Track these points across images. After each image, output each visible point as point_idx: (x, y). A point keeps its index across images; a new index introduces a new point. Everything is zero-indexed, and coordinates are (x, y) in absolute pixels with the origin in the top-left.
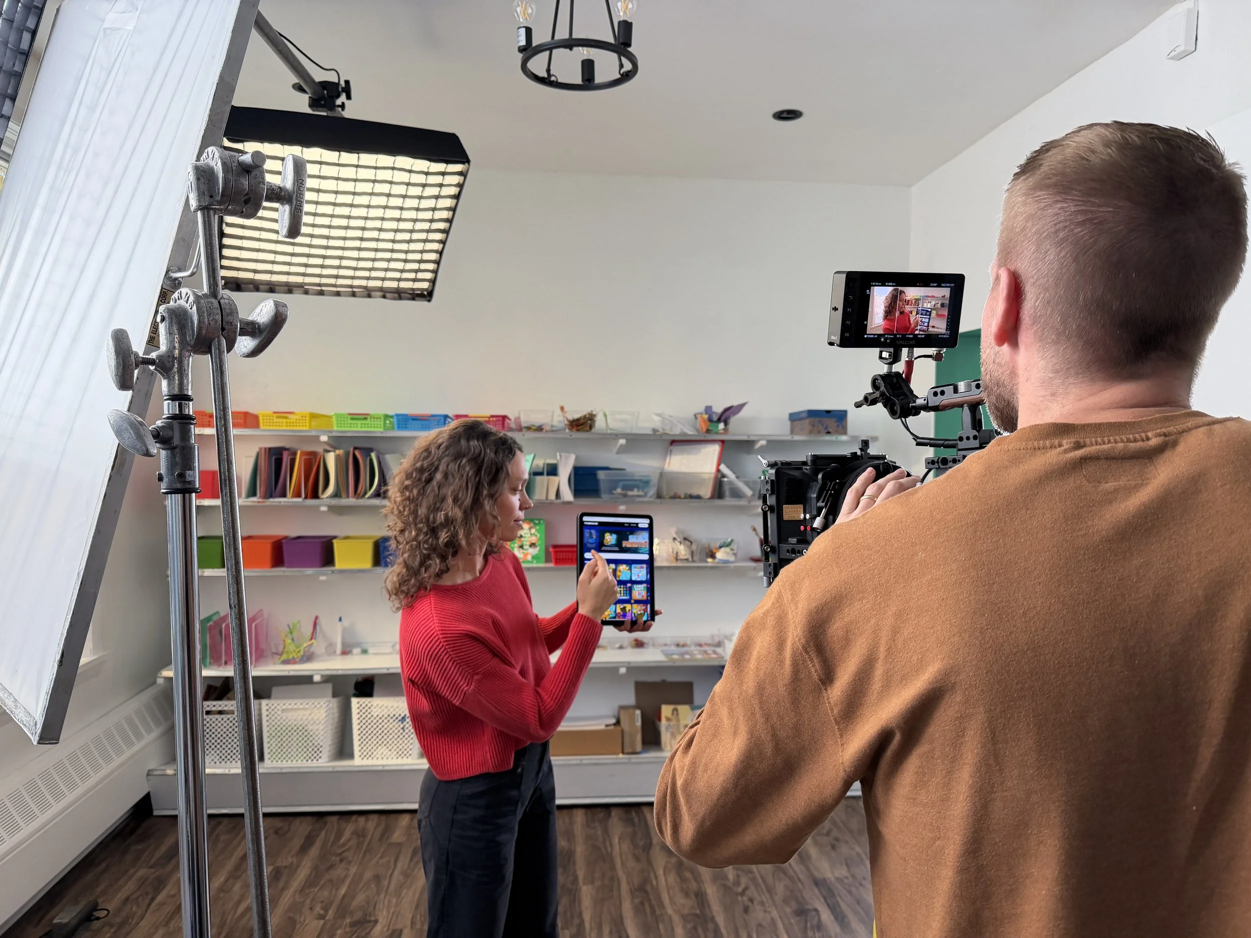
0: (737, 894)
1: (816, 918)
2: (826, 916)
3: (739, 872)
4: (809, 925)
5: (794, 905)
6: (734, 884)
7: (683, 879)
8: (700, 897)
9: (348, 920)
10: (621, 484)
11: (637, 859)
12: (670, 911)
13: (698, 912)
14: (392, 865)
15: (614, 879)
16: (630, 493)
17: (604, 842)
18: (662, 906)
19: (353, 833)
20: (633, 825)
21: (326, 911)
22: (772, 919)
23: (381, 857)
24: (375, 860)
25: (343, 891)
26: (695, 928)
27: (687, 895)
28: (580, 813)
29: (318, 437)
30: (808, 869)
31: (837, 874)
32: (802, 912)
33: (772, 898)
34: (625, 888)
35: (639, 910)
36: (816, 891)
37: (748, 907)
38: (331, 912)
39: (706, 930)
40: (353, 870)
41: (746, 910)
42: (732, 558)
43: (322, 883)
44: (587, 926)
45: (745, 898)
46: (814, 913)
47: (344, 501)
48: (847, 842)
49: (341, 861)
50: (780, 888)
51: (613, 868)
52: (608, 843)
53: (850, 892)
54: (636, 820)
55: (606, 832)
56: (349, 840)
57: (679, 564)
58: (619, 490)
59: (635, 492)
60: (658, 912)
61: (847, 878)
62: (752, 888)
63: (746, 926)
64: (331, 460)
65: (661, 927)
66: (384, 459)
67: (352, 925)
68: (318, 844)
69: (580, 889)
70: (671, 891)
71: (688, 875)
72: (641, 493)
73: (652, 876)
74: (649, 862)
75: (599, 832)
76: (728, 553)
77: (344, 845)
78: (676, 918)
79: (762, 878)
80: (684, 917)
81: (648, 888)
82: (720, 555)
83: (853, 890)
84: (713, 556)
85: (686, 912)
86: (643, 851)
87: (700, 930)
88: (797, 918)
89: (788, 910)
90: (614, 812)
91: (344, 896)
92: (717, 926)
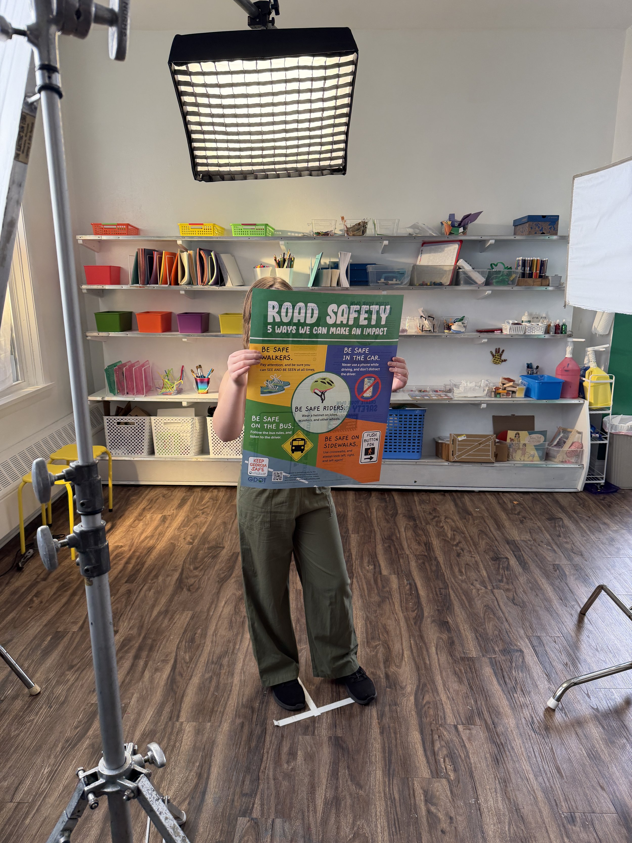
0: (453, 545)
1: (507, 563)
2: (513, 562)
3: (455, 533)
4: (501, 566)
5: (491, 554)
6: (451, 539)
7: (417, 535)
8: (428, 546)
9: (206, 546)
10: (384, 275)
11: (388, 522)
12: (408, 552)
13: (426, 554)
14: (233, 517)
15: (372, 531)
16: (390, 282)
17: (366, 510)
18: (403, 549)
19: (210, 498)
20: (386, 502)
21: (194, 540)
22: (476, 561)
23: (227, 512)
24: (224, 513)
25: (203, 530)
26: (424, 563)
27: (419, 544)
28: (351, 493)
29: (176, 241)
30: (503, 534)
31: (523, 537)
32: (497, 558)
33: (476, 548)
34: (378, 537)
35: (387, 550)
36: (507, 547)
37: (460, 553)
38: (196, 541)
39: (431, 565)
40: (210, 518)
41: (459, 555)
42: (463, 330)
43: (191, 525)
44: (354, 557)
45: (458, 548)
46: (505, 560)
47: (195, 288)
48: (531, 519)
49: (203, 513)
50: (483, 544)
51: (372, 525)
52: (369, 511)
53: (531, 549)
54: (388, 499)
55: (368, 504)
56: (208, 502)
57: (424, 333)
58: (382, 280)
59: (394, 282)
60: (399, 552)
61: (529, 540)
62: (464, 543)
63: (458, 564)
64: (185, 256)
65: (401, 560)
66: (220, 257)
67: (209, 548)
68: (189, 503)
69: (350, 536)
70: (409, 541)
71: (420, 532)
72: (398, 282)
73: (397, 531)
74: (395, 523)
75: (363, 505)
76: (460, 326)
77: (204, 505)
78: (411, 556)
79: (470, 537)
80: (417, 557)
81: (394, 538)
82: (454, 327)
83: (534, 548)
84: (449, 328)
85: (418, 553)
86: (391, 517)
87: (427, 564)
88: (493, 562)
89: (487, 557)
90: (373, 494)
91: (204, 533)
92: (438, 562)
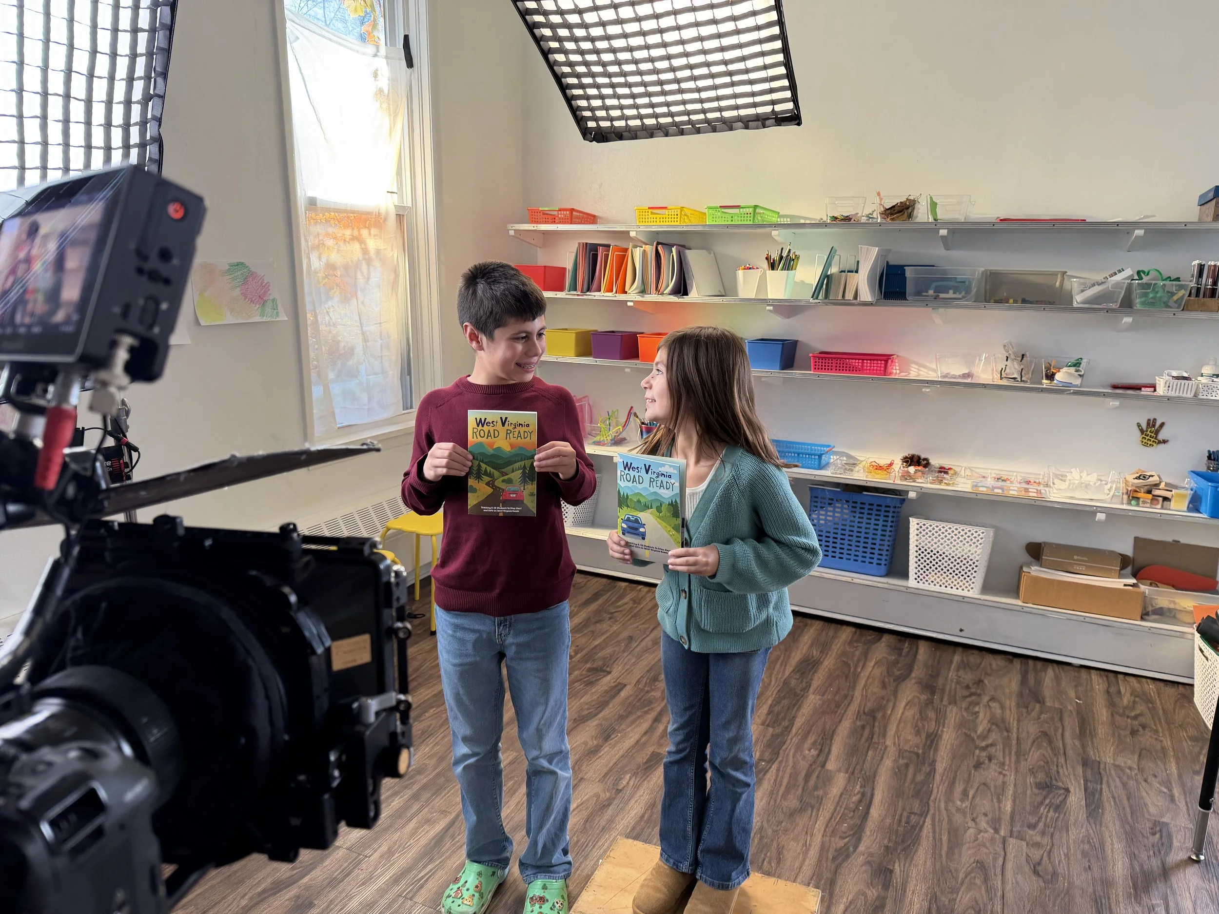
0: (976, 748)
1: (1061, 798)
2: (1076, 799)
3: (994, 727)
4: (1047, 801)
5: (1041, 776)
6: (978, 737)
7: (923, 716)
8: (932, 740)
9: (588, 665)
10: (934, 284)
11: (884, 686)
12: (889, 742)
13: (920, 752)
14: (648, 632)
15: (848, 698)
16: (942, 295)
17: (859, 660)
18: (884, 735)
19: (632, 599)
20: (900, 655)
21: (576, 654)
22: (1004, 783)
23: (643, 624)
24: (635, 625)
25: (596, 643)
26: (907, 766)
27: (918, 733)
28: (849, 630)
29: (628, 232)
30: (1084, 746)
31: (1120, 761)
32: (1047, 786)
33: (1018, 761)
34: (854, 708)
35: (856, 732)
36: (1080, 770)
37: (983, 763)
38: (579, 655)
39: (917, 771)
40: (615, 628)
41: (978, 765)
42: (1078, 382)
43: (585, 632)
44: (794, 730)
45: (984, 754)
46: (1062, 792)
48: (1156, 732)
49: (610, 618)
50: (1034, 756)
51: (853, 688)
52: (861, 664)
53: (1125, 785)
54: (906, 650)
55: (866, 654)
56: (626, 604)
57: (1005, 382)
58: (931, 292)
59: (951, 294)
60: (875, 739)
61: (1130, 768)
62: (1000, 747)
63: (968, 781)
64: (638, 253)
65: (870, 753)
66: (685, 256)
67: (589, 670)
68: (600, 602)
69: (807, 697)
70: (902, 725)
71: (931, 714)
72: (957, 296)
73: (891, 705)
74: (895, 692)
75: (858, 653)
76: (1070, 374)
77: (620, 606)
78: (892, 751)
79: (1018, 739)
80: (901, 753)
81: (879, 715)
82: (1059, 377)
83: (1132, 783)
84: (1051, 377)
85: (907, 748)
86: (894, 680)
87: (911, 771)
88: (1036, 791)
89: (1030, 780)
90: (886, 638)
91: (596, 647)
92: (933, 770)
